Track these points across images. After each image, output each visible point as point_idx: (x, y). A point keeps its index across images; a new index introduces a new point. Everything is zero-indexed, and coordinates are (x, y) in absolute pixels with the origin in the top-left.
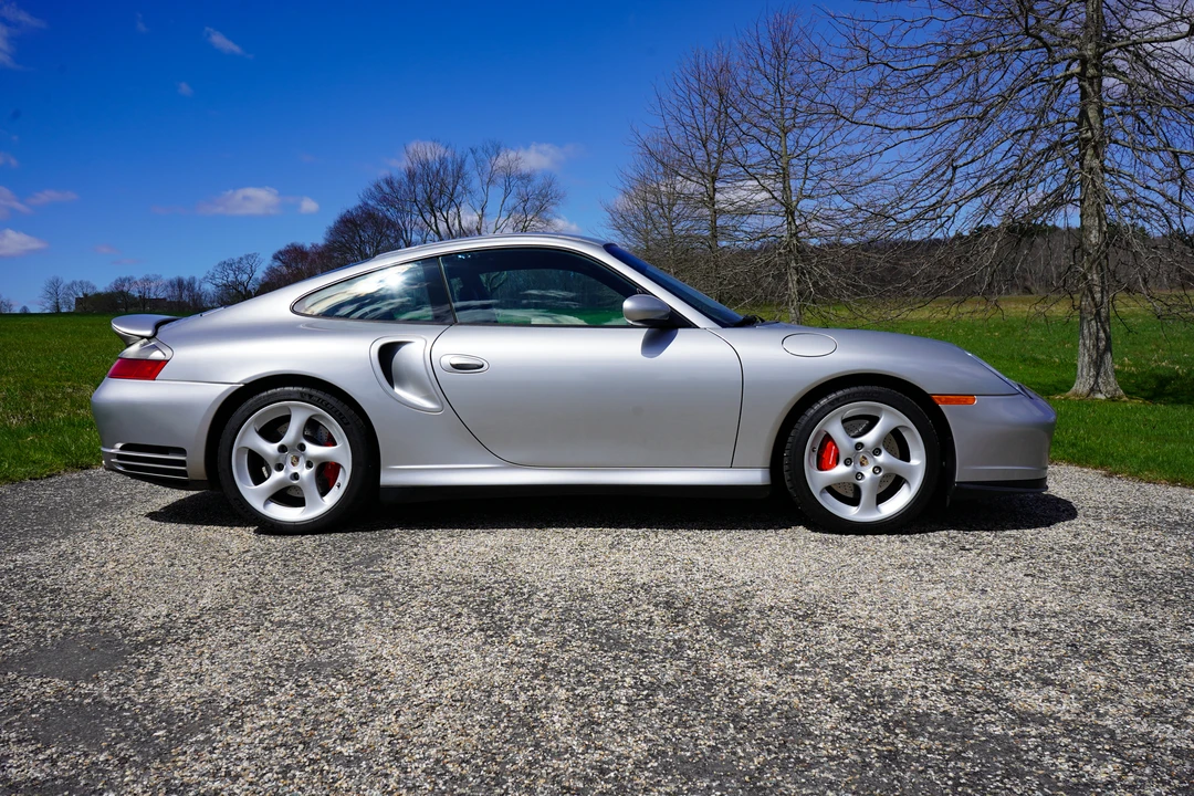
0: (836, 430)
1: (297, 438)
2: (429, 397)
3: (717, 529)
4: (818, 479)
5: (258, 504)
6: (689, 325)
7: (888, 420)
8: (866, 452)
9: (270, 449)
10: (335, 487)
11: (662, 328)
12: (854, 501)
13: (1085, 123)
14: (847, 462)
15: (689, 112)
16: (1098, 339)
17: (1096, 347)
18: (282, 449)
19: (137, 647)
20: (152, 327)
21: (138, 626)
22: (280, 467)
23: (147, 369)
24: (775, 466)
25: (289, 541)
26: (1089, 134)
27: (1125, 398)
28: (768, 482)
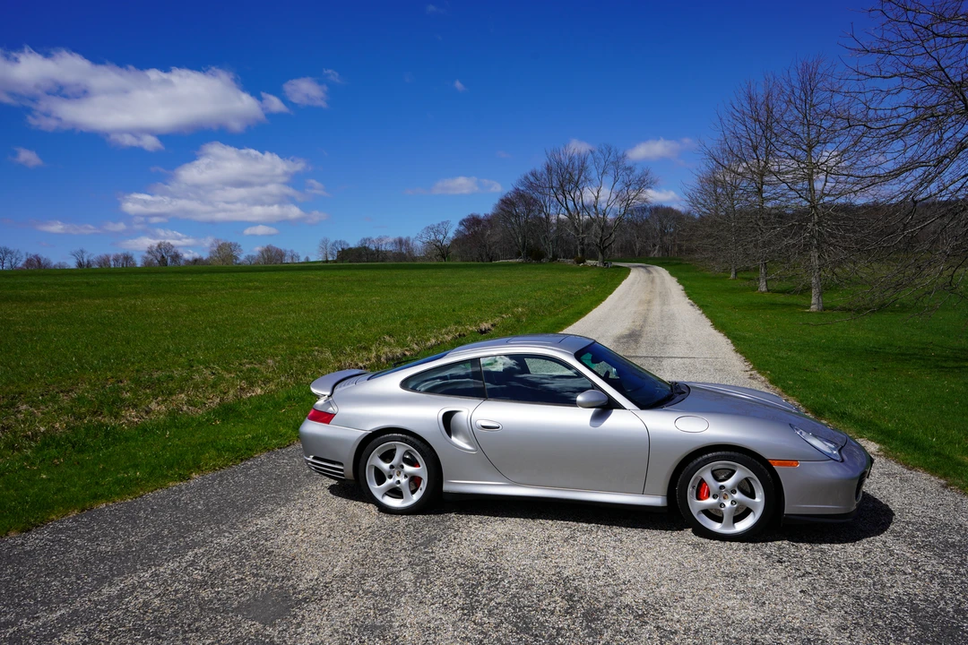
0: (708, 477)
1: (400, 462)
2: (470, 444)
3: (636, 527)
4: (696, 505)
5: (379, 497)
6: (620, 407)
7: (741, 473)
8: (726, 491)
9: (385, 466)
10: (419, 491)
11: (605, 408)
12: (719, 519)
14: (714, 497)
18: (392, 467)
19: (298, 602)
20: (330, 388)
21: (301, 587)
22: (391, 477)
23: (325, 417)
24: (670, 496)
25: (394, 519)
28: (665, 504)
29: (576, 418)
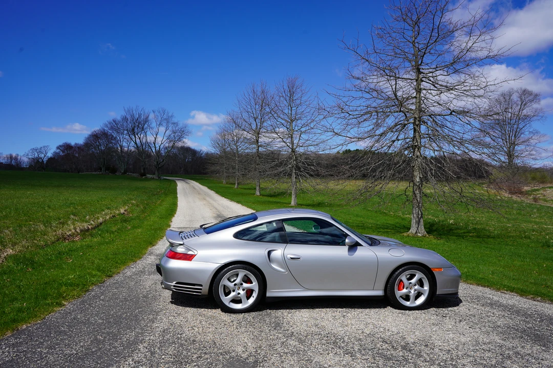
0: (404, 278)
1: (240, 281)
2: (282, 267)
4: (399, 293)
5: (227, 303)
6: (361, 245)
7: (418, 275)
8: (412, 285)
9: (231, 285)
10: (252, 297)
11: (354, 247)
12: (408, 300)
13: (415, 139)
14: (407, 288)
15: (249, 107)
16: (418, 214)
17: (418, 217)
18: (235, 285)
22: (234, 291)
23: (187, 257)
24: (385, 290)
26: (417, 144)
27: (427, 236)
28: (383, 295)
29: (339, 252)
